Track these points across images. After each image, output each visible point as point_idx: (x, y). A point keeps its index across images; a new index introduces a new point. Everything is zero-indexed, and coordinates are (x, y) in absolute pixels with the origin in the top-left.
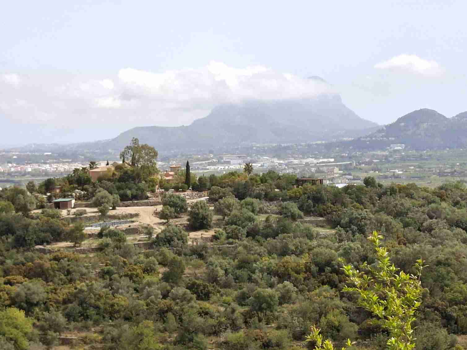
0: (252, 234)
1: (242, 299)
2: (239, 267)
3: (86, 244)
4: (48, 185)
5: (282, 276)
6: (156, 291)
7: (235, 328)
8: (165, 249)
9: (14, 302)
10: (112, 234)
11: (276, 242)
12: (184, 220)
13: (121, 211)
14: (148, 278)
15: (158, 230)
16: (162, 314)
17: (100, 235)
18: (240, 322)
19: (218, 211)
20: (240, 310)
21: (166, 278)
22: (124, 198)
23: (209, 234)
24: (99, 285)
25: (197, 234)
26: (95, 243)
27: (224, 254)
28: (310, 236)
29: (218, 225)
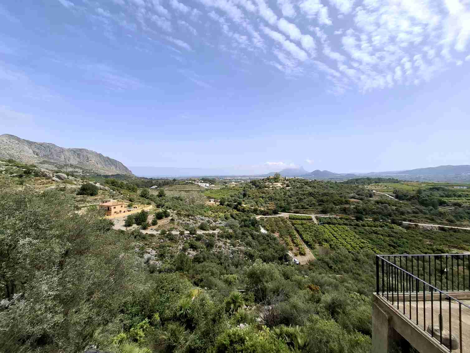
0: (297, 188)
1: (297, 198)
2: (296, 193)
3: (270, 189)
4: (263, 180)
5: (304, 195)
6: (283, 196)
7: (296, 203)
8: (283, 190)
9: (260, 197)
10: (274, 187)
11: (302, 189)
12: (285, 185)
13: (275, 184)
14: (281, 194)
15: (282, 187)
16: (284, 200)
17: (272, 187)
18: (297, 202)
19: (291, 184)
20: (297, 200)
21: (284, 194)
22: (275, 182)
23: (290, 188)
24: (273, 195)
25: (288, 188)
26: (272, 188)
27: (293, 191)
28: (307, 188)
29: (291, 186)
